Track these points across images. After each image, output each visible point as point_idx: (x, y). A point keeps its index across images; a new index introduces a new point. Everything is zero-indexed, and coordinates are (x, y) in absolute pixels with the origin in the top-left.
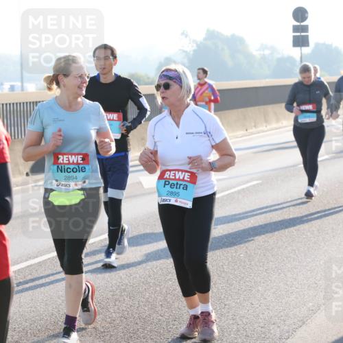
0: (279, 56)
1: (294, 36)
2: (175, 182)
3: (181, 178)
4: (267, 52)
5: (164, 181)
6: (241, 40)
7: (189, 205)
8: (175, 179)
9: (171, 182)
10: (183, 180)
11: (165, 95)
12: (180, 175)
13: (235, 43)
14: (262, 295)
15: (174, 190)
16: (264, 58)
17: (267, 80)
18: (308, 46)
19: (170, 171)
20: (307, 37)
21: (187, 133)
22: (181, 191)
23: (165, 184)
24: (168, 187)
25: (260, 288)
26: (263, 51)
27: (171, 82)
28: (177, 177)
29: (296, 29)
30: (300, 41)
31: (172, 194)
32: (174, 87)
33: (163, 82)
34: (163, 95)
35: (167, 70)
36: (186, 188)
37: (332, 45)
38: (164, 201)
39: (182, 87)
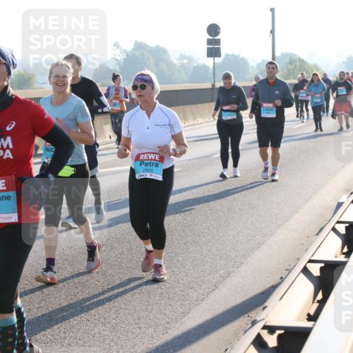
0: (195, 65)
1: (208, 48)
3: (153, 158)
4: (185, 61)
5: (139, 162)
6: (164, 51)
7: (160, 178)
8: (148, 160)
9: (145, 162)
10: (155, 160)
11: (141, 94)
12: (151, 156)
13: (159, 54)
14: (182, 264)
15: (149, 167)
16: (183, 66)
17: (185, 85)
18: (220, 56)
19: (144, 154)
20: (219, 48)
21: (156, 125)
22: (154, 168)
23: (141, 164)
24: (143, 166)
25: (180, 259)
26: (182, 60)
27: (146, 84)
28: (150, 158)
29: (209, 42)
30: (214, 52)
31: (147, 171)
32: (149, 88)
33: (139, 84)
34: (138, 94)
35: (142, 75)
36: (157, 165)
37: (239, 56)
38: (141, 175)
39: (153, 88)
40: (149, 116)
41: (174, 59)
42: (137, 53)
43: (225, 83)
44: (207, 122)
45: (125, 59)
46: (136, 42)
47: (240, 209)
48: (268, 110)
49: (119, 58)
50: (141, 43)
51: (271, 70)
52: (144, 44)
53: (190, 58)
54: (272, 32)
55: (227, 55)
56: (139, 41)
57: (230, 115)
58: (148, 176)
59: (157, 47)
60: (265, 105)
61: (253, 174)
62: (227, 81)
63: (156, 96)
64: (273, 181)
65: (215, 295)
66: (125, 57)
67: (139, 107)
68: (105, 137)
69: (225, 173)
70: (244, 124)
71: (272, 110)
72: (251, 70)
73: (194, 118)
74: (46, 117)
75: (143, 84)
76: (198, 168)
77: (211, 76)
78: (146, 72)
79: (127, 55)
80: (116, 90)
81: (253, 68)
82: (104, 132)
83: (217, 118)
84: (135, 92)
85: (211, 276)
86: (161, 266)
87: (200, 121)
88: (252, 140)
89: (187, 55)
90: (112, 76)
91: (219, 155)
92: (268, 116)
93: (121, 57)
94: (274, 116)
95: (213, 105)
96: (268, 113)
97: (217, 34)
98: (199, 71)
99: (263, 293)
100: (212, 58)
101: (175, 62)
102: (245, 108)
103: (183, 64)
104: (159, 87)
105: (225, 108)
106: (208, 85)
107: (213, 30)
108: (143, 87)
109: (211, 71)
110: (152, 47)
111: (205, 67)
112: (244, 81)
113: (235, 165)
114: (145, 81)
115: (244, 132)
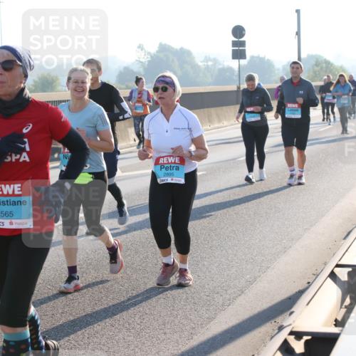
0: (221, 67)
1: (233, 50)
2: (169, 165)
3: (173, 161)
4: (210, 63)
5: (159, 166)
6: (189, 53)
7: (182, 181)
8: (168, 163)
9: (166, 166)
10: (175, 163)
12: (171, 160)
13: (184, 56)
14: (207, 268)
15: (169, 171)
16: (207, 67)
17: (210, 87)
18: (245, 58)
19: (163, 157)
20: (244, 50)
21: (175, 129)
22: (174, 171)
23: (161, 168)
25: (205, 263)
26: (207, 62)
27: (167, 86)
29: (234, 44)
30: (239, 54)
31: (168, 175)
32: (170, 90)
34: (159, 96)
35: (163, 76)
36: (178, 169)
37: (265, 58)
38: (162, 181)
39: (174, 90)
40: (168, 120)
41: (199, 61)
42: (161, 55)
43: (248, 85)
44: (232, 125)
45: (149, 61)
46: (161, 44)
47: (266, 213)
48: (293, 110)
49: (143, 60)
50: (165, 45)
51: (295, 70)
52: (169, 46)
53: (215, 60)
54: (298, 34)
55: (252, 57)
56: (163, 43)
57: (254, 117)
58: (170, 181)
59: (182, 49)
60: (289, 105)
61: (280, 177)
62: (251, 83)
63: (177, 98)
64: (300, 184)
65: (241, 300)
66: (149, 59)
67: (159, 110)
68: (129, 140)
69: (250, 176)
70: (270, 127)
71: (297, 110)
72: (276, 72)
73: (220, 121)
74: (63, 120)
75: (164, 86)
76: (223, 172)
77: (236, 78)
78: (168, 74)
79: (152, 57)
80: (139, 94)
81: (278, 70)
82: (128, 135)
83: (241, 121)
84: (156, 94)
85: (237, 281)
86: (186, 270)
87: (226, 123)
88: (276, 143)
89: (212, 57)
90: (135, 80)
91: (245, 158)
92: (293, 117)
93: (145, 59)
94: (299, 116)
95: (238, 107)
96: (294, 114)
97: (242, 35)
98: (224, 73)
99: (290, 298)
100: (237, 60)
101: (200, 64)
102: (270, 109)
103: (208, 66)
104: (180, 90)
105: (249, 109)
106: (234, 88)
107: (238, 31)
108: (165, 89)
109: (237, 73)
110: (177, 50)
111: (230, 69)
112: (269, 84)
113: (261, 166)
114: (167, 83)
115: (269, 135)
